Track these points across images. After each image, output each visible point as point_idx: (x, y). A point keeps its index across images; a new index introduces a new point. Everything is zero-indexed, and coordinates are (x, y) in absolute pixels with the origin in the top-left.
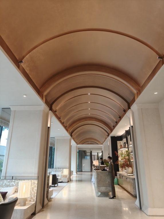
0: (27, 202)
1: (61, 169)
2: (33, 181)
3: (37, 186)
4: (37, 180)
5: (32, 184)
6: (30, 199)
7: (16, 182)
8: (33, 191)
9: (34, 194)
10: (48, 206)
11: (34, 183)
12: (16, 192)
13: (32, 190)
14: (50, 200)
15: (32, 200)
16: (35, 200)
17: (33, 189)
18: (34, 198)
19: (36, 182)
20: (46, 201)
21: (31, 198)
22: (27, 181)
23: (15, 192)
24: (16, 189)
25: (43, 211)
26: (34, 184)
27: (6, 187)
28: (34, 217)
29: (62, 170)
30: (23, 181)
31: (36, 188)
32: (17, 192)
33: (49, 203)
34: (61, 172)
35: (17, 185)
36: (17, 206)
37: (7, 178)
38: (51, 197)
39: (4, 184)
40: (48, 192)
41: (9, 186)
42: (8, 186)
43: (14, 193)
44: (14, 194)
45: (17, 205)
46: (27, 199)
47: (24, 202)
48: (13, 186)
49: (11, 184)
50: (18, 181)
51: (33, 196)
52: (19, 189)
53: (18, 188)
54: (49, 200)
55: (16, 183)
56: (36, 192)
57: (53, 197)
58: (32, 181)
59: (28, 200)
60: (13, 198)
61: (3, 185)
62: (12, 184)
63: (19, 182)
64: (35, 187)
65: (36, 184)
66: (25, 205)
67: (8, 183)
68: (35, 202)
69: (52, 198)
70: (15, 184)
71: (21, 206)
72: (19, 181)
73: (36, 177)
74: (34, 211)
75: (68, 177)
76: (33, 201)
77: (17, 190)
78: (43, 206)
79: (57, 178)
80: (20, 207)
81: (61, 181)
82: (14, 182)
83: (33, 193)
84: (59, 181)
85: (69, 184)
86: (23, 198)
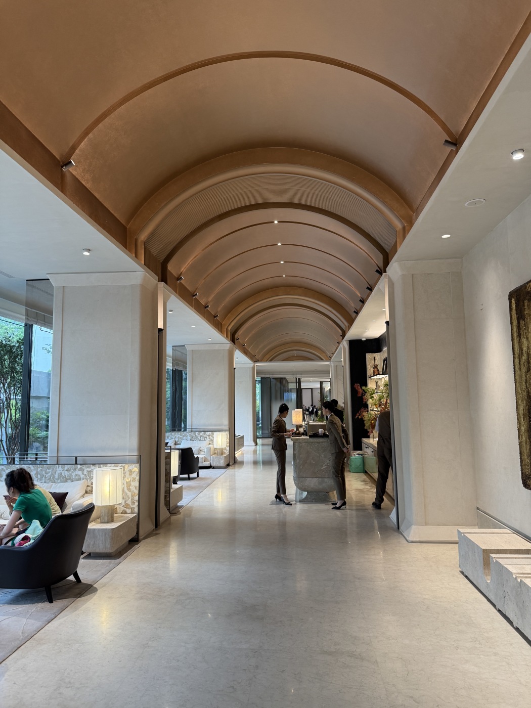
0: (115, 515)
1: (208, 433)
2: (126, 466)
3: (138, 478)
4: (138, 465)
5: (124, 473)
6: (123, 509)
7: (86, 469)
8: (129, 490)
9: (132, 496)
10: (170, 524)
11: (130, 471)
12: (89, 492)
13: (126, 488)
14: (174, 512)
15: (128, 511)
16: (136, 510)
17: (129, 484)
18: (132, 506)
19: (136, 469)
20: (164, 513)
21: (127, 506)
22: (113, 467)
23: (86, 492)
24: (88, 486)
25: (156, 534)
26: (130, 475)
27: (62, 482)
28: (137, 546)
29: (209, 436)
30: (103, 468)
31: (137, 484)
32: (91, 492)
33: (173, 518)
34: (207, 441)
35: (89, 476)
36: (93, 523)
37: (62, 460)
38: (179, 504)
39: (56, 476)
40: (168, 492)
41: (70, 479)
42: (66, 480)
43: (84, 494)
44: (83, 496)
45: (94, 520)
46: (116, 508)
47: (110, 513)
48: (79, 479)
49: (73, 475)
50: (89, 467)
51: (129, 502)
52: (94, 486)
53: (92, 484)
54: (174, 510)
55: (85, 473)
56: (137, 492)
57: (184, 505)
58: (124, 467)
59: (119, 510)
60: (82, 505)
61: (54, 477)
62: (76, 475)
63: (94, 471)
64: (134, 480)
65: (135, 473)
66: (111, 520)
67: (67, 474)
68: (135, 515)
69: (181, 507)
70: (83, 474)
71: (101, 522)
72: (92, 467)
73: (135, 458)
74: (135, 534)
75: (227, 452)
76: (132, 513)
77: (89, 488)
78: (157, 525)
79: (196, 456)
80: (101, 525)
81: (207, 464)
82: (81, 469)
83: (129, 494)
84: (200, 465)
85: (230, 471)
86: (107, 506)
